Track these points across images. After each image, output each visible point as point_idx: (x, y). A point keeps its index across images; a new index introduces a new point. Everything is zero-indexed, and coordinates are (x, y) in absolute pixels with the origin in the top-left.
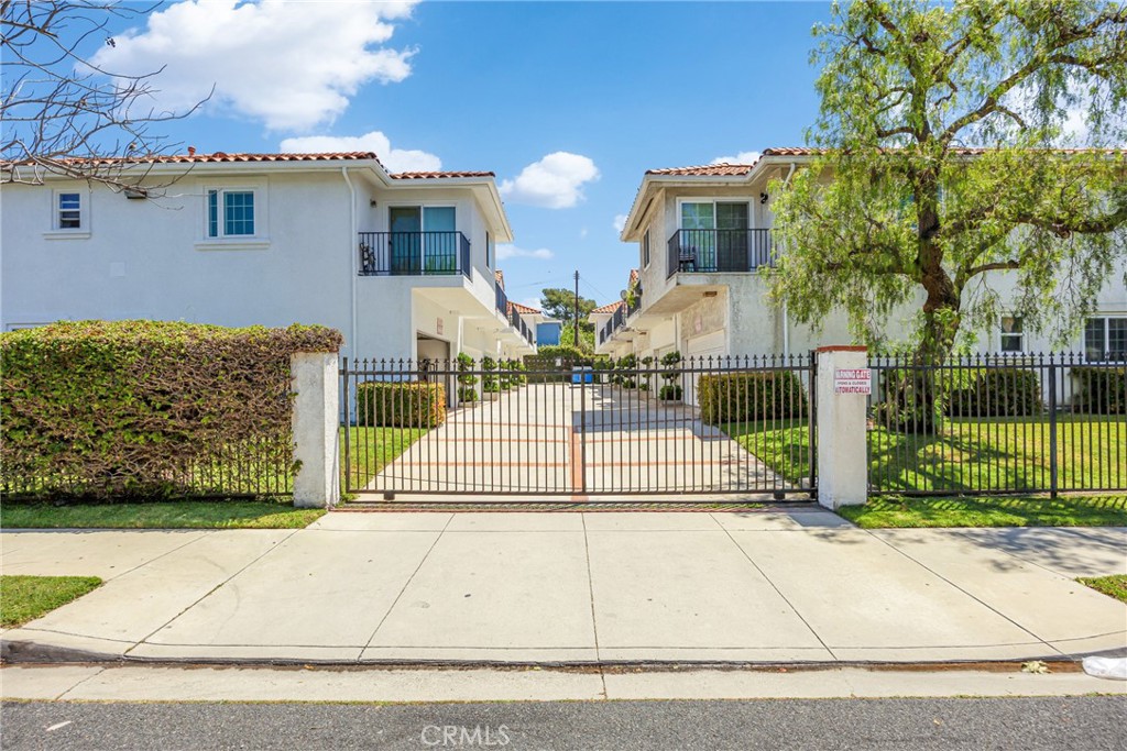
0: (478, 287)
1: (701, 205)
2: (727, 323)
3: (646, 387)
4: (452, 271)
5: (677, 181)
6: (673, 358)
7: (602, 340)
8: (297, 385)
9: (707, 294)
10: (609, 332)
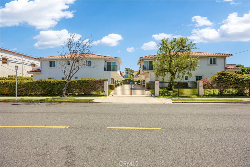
0: (118, 72)
1: (147, 61)
2: (150, 77)
3: (141, 85)
4: (115, 70)
5: (144, 59)
6: (144, 81)
7: (135, 78)
8: (104, 84)
9: (148, 73)
10: (136, 76)
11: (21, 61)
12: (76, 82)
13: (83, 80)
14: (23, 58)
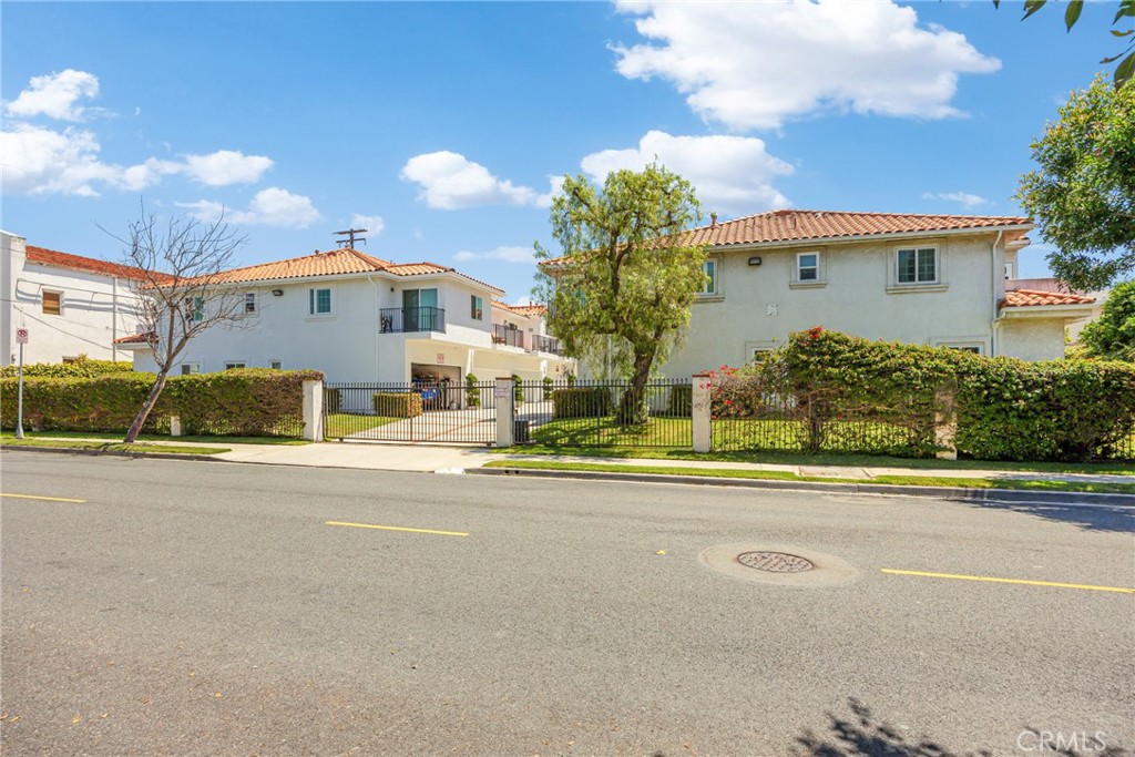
0: (455, 335)
11: (111, 299)
12: (209, 384)
13: (229, 377)
14: (117, 288)
